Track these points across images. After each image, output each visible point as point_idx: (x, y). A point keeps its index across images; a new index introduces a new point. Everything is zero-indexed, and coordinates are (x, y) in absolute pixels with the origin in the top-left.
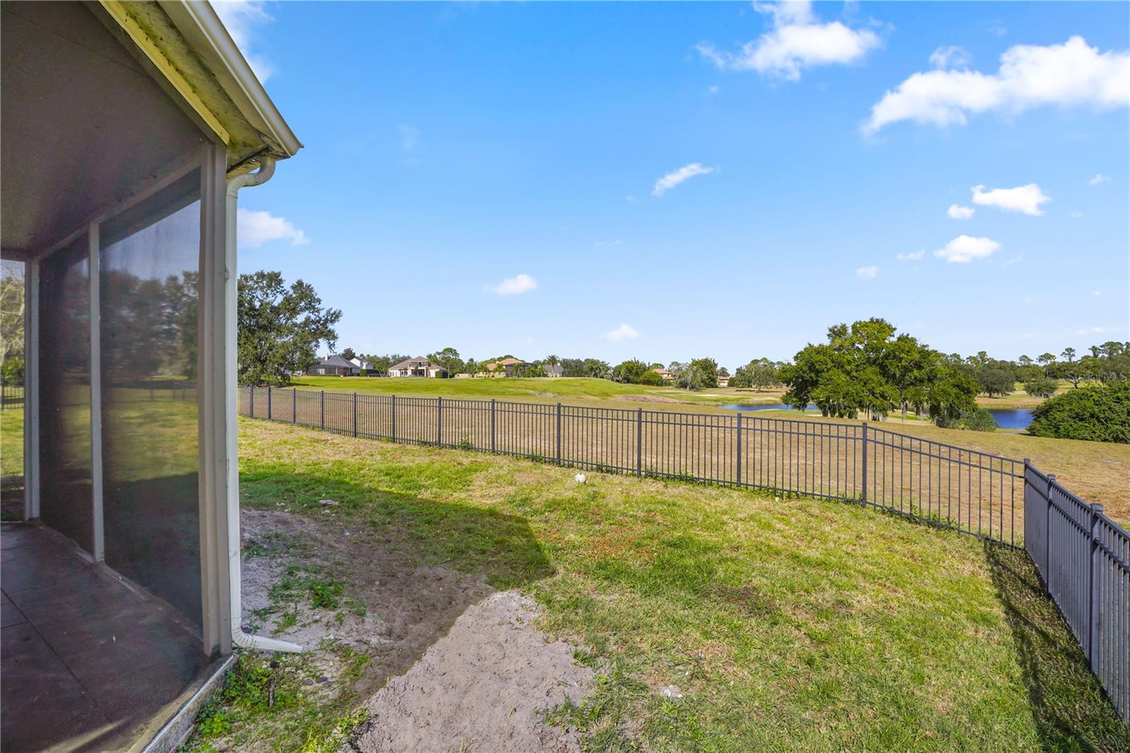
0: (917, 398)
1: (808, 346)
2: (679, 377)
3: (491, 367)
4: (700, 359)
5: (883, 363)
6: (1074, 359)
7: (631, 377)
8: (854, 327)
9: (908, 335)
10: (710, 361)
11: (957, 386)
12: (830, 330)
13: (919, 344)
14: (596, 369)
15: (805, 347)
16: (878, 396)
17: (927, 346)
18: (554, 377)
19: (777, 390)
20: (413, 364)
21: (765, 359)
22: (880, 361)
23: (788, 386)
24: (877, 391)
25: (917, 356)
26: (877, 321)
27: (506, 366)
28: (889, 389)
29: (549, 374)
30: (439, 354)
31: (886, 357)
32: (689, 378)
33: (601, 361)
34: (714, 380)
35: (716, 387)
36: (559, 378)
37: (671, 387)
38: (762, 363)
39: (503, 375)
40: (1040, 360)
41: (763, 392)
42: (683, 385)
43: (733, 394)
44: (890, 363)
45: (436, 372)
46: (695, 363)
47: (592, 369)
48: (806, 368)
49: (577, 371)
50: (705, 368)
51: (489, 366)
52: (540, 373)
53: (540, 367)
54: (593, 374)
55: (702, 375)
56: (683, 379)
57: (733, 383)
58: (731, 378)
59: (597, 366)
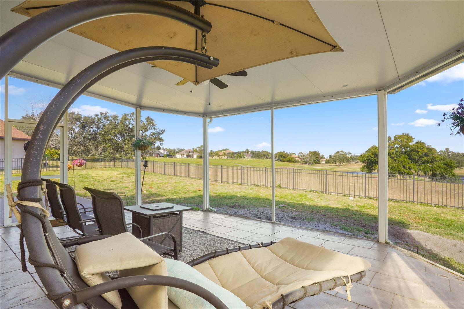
0: (426, 170)
1: (373, 146)
2: (304, 159)
3: (221, 154)
4: (313, 151)
5: (410, 153)
7: (282, 159)
8: (395, 137)
9: (421, 141)
10: (317, 152)
11: (445, 164)
13: (427, 145)
15: (371, 146)
16: (407, 168)
17: (430, 146)
18: (248, 159)
19: (348, 165)
20: (186, 152)
21: (342, 151)
22: (408, 153)
23: (363, 163)
24: (407, 166)
25: (426, 151)
26: (406, 134)
27: (227, 153)
28: (412, 165)
29: (246, 157)
30: (198, 148)
31: (411, 151)
32: (308, 159)
34: (319, 161)
35: (320, 163)
36: (250, 159)
37: (299, 163)
38: (341, 153)
39: (226, 157)
41: (341, 166)
42: (305, 163)
43: (328, 167)
44: (413, 154)
45: (197, 156)
46: (310, 153)
47: (265, 155)
48: (372, 156)
49: (258, 156)
50: (315, 155)
51: (219, 153)
52: (242, 156)
53: (242, 154)
54: (266, 157)
55: (314, 158)
56: (305, 160)
57: (327, 162)
58: (327, 160)
59: (267, 154)
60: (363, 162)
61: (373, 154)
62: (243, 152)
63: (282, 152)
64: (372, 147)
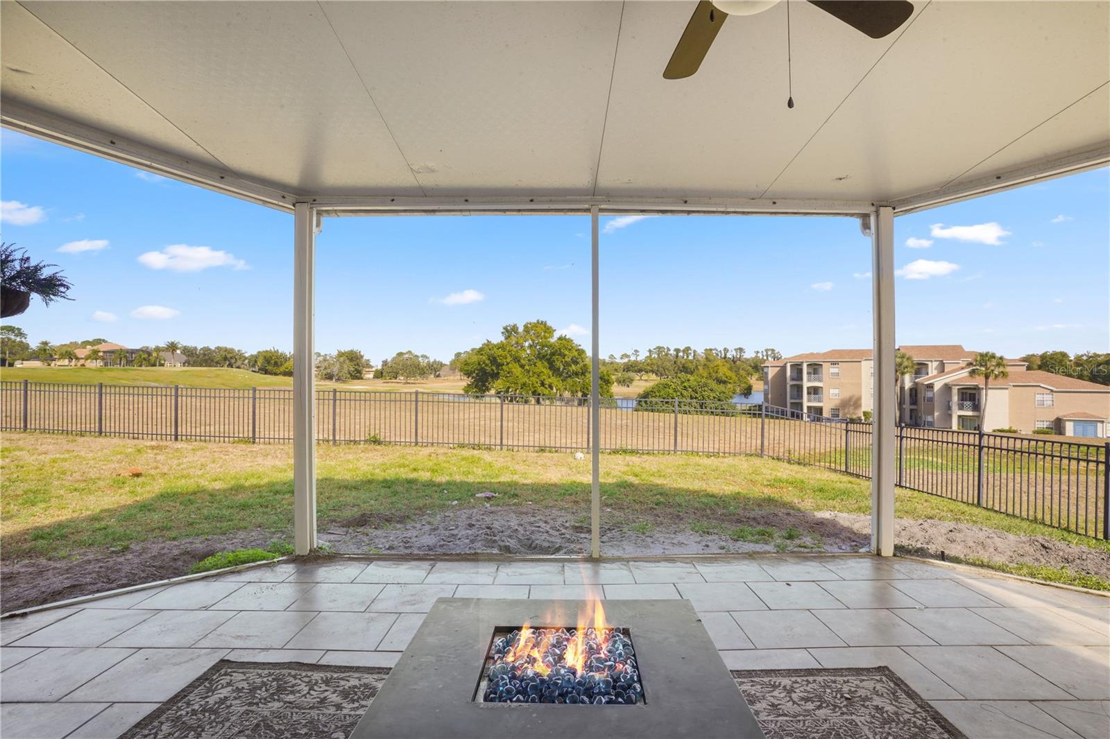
0: (574, 389)
1: (486, 342)
2: (326, 368)
3: (81, 353)
4: (346, 350)
5: (551, 358)
6: (639, 359)
7: (269, 368)
8: (526, 326)
9: (565, 336)
10: (356, 353)
12: (504, 328)
14: (231, 358)
15: (483, 343)
16: (547, 386)
17: (580, 345)
18: (174, 368)
21: (410, 352)
22: (548, 357)
23: (468, 377)
24: (547, 382)
25: (576, 354)
26: (542, 322)
27: (104, 352)
28: (554, 380)
29: (167, 364)
31: (553, 354)
32: (335, 370)
33: (236, 350)
34: (359, 372)
35: (362, 379)
36: (179, 367)
38: (407, 356)
39: (100, 363)
40: (622, 358)
41: (409, 383)
42: (329, 377)
43: (380, 385)
44: (557, 359)
46: (341, 354)
47: (225, 359)
48: (487, 362)
49: (206, 360)
50: (351, 360)
51: (75, 351)
52: (155, 361)
53: (155, 354)
54: (228, 363)
55: (348, 367)
56: (329, 371)
57: (379, 375)
58: (377, 371)
59: (231, 355)
60: (468, 374)
61: (489, 359)
62: (158, 349)
63: (270, 352)
64: (485, 344)
